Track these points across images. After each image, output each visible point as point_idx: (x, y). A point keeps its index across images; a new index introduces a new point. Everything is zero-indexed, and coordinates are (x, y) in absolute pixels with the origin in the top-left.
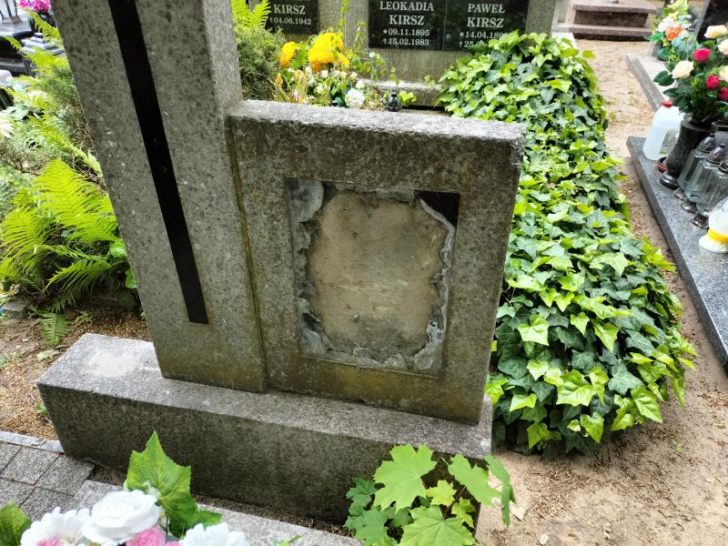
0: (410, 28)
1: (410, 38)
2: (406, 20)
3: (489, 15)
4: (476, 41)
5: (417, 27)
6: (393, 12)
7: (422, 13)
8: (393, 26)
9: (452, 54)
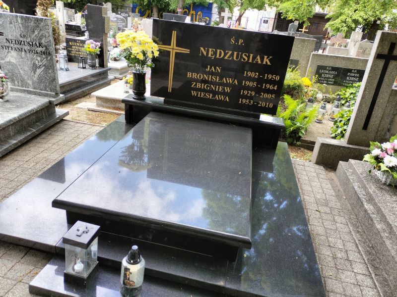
0: (328, 78)
1: (327, 81)
2: (327, 76)
3: (354, 77)
4: (349, 84)
5: (330, 78)
6: (323, 73)
7: (333, 74)
8: (323, 77)
9: (340, 87)
